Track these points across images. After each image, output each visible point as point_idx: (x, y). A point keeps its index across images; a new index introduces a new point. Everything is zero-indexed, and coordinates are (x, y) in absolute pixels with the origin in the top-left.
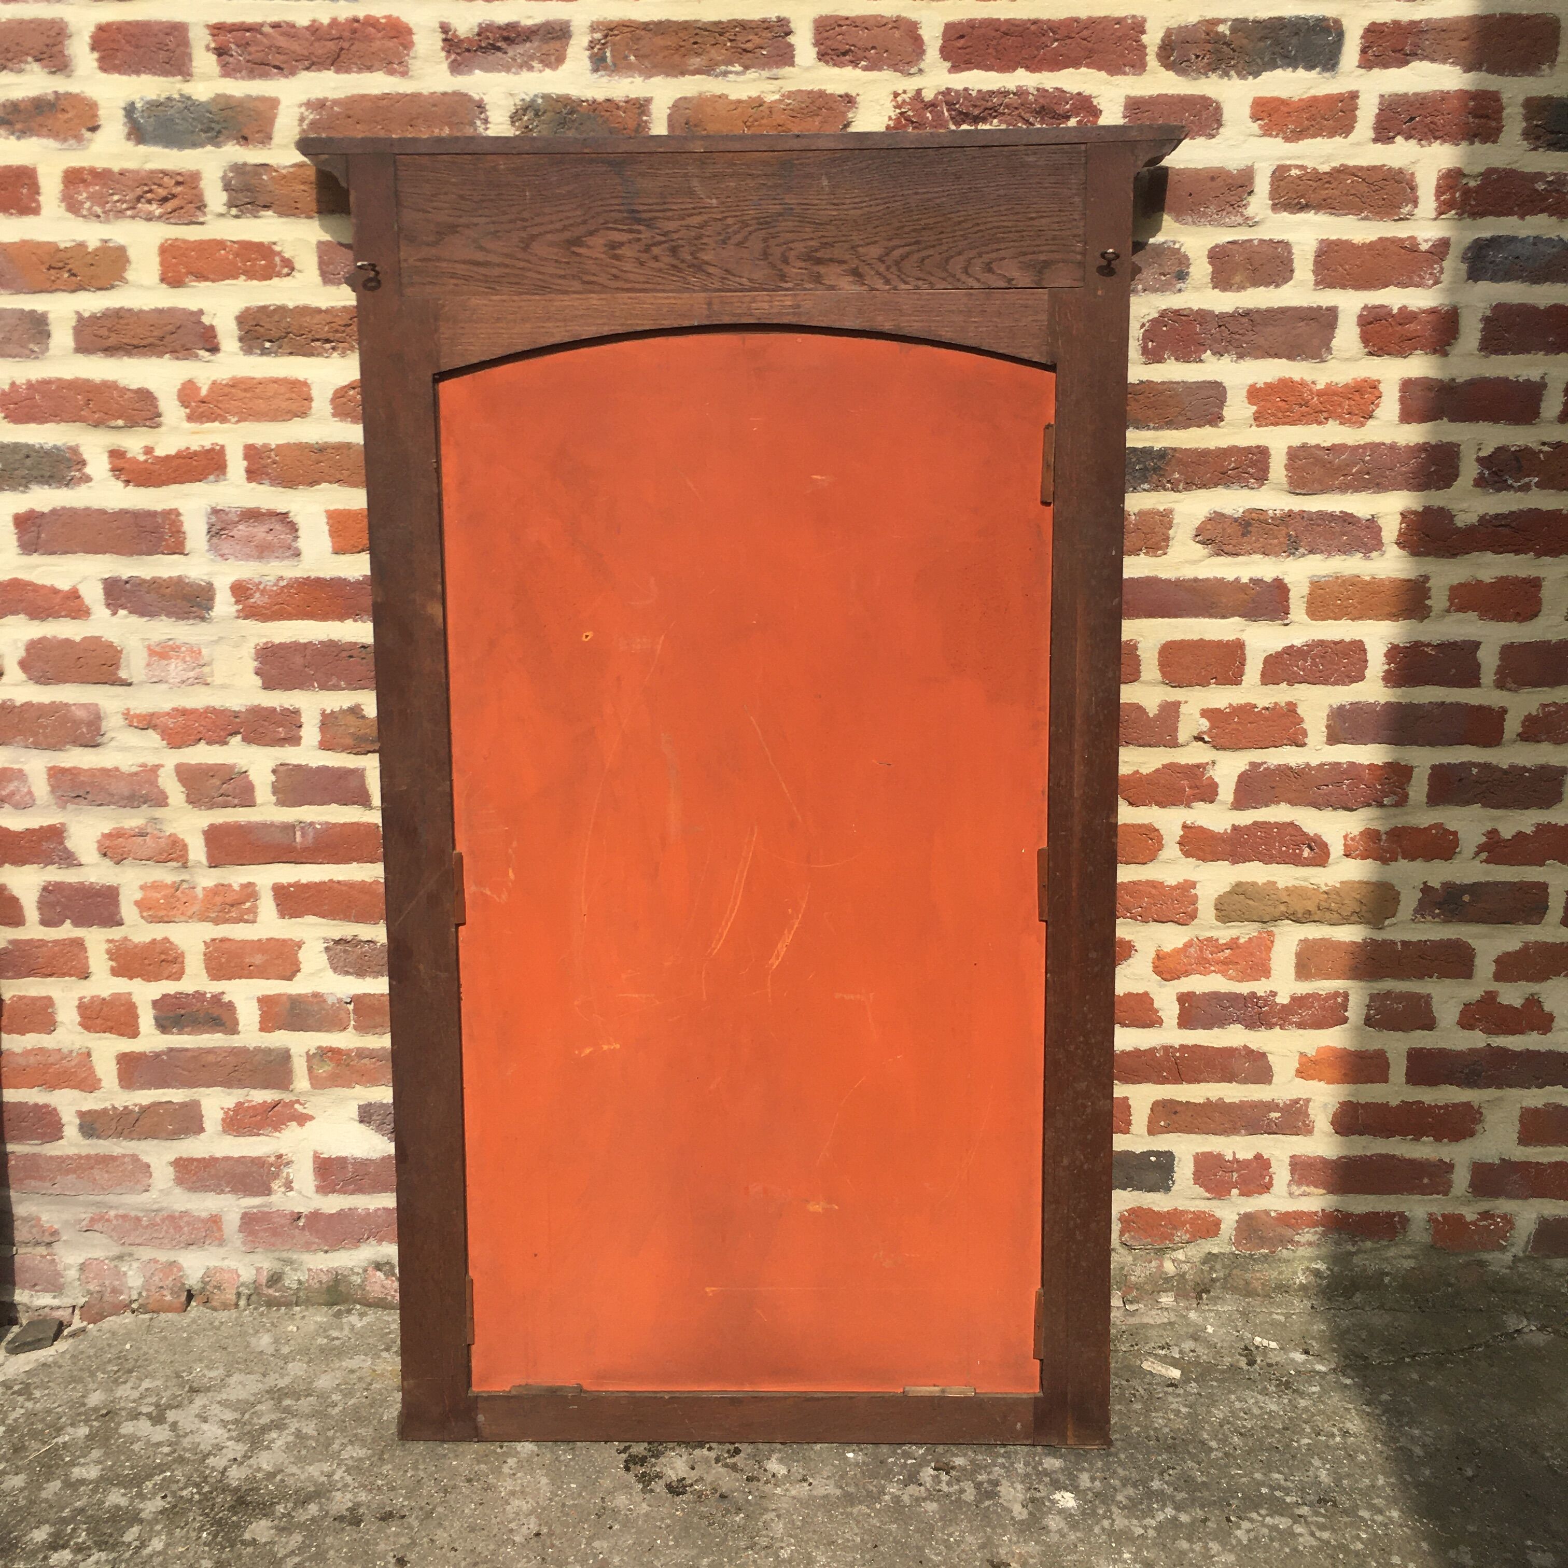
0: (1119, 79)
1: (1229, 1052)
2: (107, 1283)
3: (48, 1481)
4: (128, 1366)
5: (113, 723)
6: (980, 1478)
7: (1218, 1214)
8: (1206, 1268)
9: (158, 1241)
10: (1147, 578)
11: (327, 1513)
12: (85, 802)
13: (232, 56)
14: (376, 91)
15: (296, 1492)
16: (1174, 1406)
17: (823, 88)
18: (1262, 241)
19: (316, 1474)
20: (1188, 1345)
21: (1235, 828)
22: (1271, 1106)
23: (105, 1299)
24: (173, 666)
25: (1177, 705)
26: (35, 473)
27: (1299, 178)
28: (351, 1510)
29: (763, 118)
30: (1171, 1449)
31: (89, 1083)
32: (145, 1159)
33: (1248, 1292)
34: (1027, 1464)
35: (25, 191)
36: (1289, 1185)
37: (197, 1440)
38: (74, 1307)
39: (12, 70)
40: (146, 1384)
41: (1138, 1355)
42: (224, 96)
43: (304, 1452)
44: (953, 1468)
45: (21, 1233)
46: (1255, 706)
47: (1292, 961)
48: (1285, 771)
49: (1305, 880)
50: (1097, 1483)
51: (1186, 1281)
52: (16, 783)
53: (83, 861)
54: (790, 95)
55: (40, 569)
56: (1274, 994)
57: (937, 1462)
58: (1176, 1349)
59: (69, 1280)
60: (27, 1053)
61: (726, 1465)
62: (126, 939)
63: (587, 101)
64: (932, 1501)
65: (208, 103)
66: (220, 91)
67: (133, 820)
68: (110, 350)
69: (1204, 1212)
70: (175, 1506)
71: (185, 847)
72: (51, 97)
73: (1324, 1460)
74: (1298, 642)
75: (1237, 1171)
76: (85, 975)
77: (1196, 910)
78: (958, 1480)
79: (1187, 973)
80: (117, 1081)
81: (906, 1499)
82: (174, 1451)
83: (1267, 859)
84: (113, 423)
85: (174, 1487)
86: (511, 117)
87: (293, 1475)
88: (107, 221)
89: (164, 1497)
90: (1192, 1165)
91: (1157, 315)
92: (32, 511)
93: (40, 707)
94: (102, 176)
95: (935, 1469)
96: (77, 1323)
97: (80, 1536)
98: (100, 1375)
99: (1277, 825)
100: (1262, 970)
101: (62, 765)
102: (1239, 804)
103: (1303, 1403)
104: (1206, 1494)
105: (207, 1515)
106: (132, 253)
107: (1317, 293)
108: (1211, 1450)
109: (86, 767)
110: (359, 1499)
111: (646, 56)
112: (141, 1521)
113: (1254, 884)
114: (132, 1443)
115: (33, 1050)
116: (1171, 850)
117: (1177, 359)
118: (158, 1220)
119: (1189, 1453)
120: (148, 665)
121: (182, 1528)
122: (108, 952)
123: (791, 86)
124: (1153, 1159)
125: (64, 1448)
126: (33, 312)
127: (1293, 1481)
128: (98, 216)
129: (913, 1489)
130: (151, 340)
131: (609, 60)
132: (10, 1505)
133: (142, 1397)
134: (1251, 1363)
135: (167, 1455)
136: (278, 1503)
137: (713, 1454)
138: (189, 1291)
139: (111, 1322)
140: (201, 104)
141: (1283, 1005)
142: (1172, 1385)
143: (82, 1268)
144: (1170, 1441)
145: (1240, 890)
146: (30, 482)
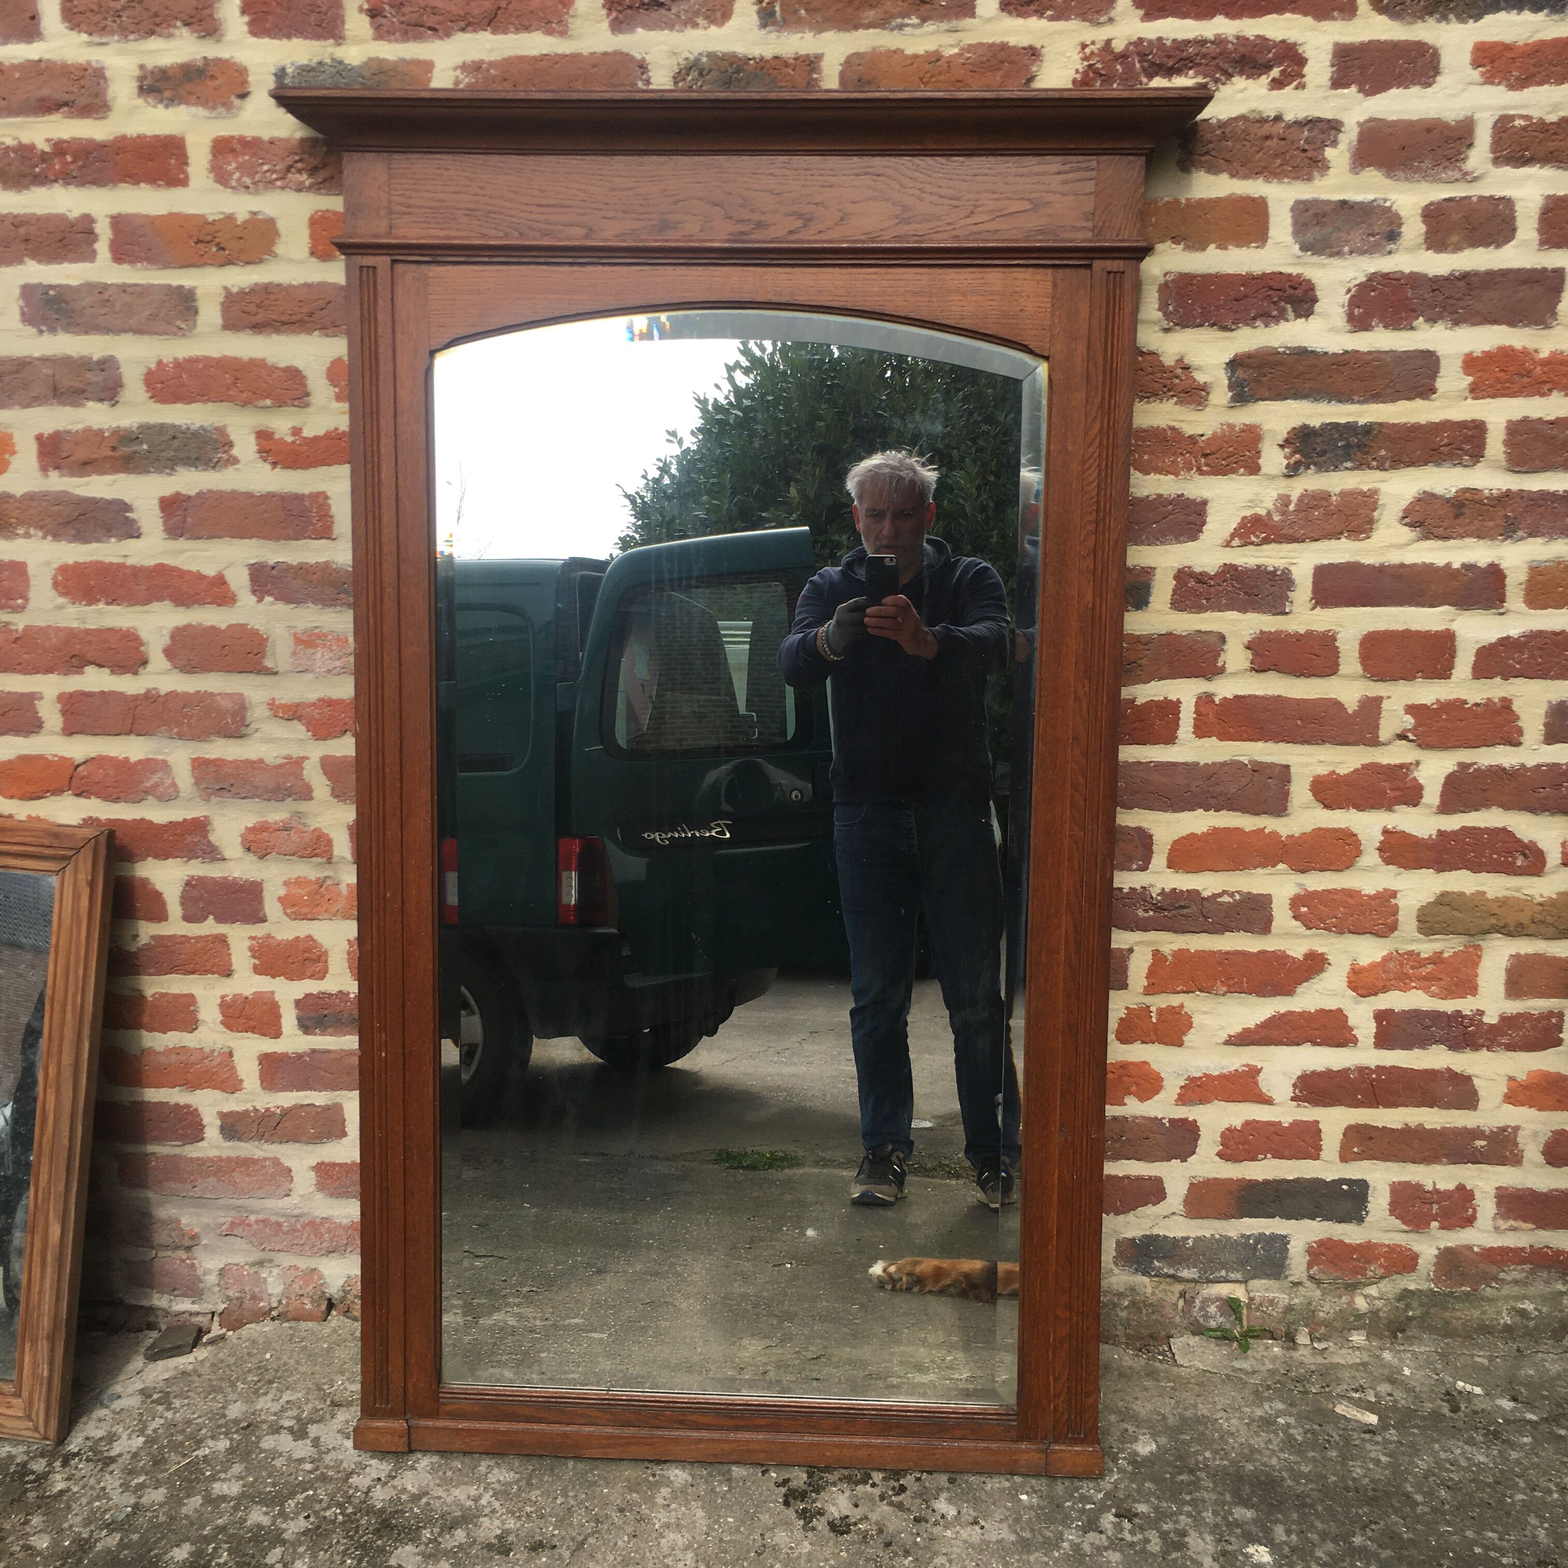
0: (1327, 25)
1: (1431, 1075)
2: (247, 1289)
3: (189, 1496)
4: (268, 1377)
5: (258, 713)
6: (1165, 1527)
7: (1416, 1248)
8: (1401, 1305)
9: (299, 1248)
10: (1348, 563)
11: (475, 1541)
12: (228, 794)
13: (385, 17)
14: (534, 52)
15: (442, 1516)
16: (1373, 1455)
17: (1006, 40)
18: (1482, 198)
19: (462, 1497)
20: (1384, 1388)
21: (1441, 833)
22: (1476, 1133)
23: (245, 1306)
24: (319, 655)
25: (1378, 700)
26: (181, 455)
27: (1524, 128)
28: (499, 1537)
29: (940, 74)
30: (1372, 1501)
31: (231, 1085)
32: (287, 1163)
33: (1447, 1331)
34: (1215, 1513)
35: (173, 162)
36: (1494, 1219)
37: (341, 1457)
38: (213, 1313)
39: (160, 35)
40: (286, 1397)
41: (1329, 1397)
42: (377, 59)
43: (449, 1474)
44: (1136, 1515)
45: (161, 1236)
46: (1465, 702)
47: (1502, 977)
48: (1498, 772)
49: (1518, 890)
50: (1294, 1537)
51: (1380, 1318)
52: (160, 775)
53: (227, 855)
54: (970, 48)
55: (186, 554)
56: (1481, 1013)
57: (1117, 1508)
58: (1372, 1392)
59: (208, 1285)
60: (169, 1051)
61: (891, 1504)
62: (269, 936)
63: (754, 59)
64: (1114, 1550)
65: (360, 67)
66: (373, 55)
67: (277, 814)
68: (258, 327)
69: (1400, 1246)
70: (318, 1527)
71: (329, 842)
72: (200, 63)
73: (1543, 1519)
74: (1514, 632)
75: (1437, 1203)
76: (228, 973)
77: (1396, 922)
78: (1142, 1529)
79: (1385, 989)
80: (259, 1082)
81: (1087, 1548)
82: (317, 1468)
83: (1477, 867)
84: (261, 403)
85: (317, 1507)
86: (674, 78)
87: (439, 1498)
88: (257, 192)
89: (307, 1517)
90: (1388, 1195)
91: (1364, 279)
92: (178, 494)
93: (186, 695)
94: (250, 145)
95: (1116, 1516)
96: (216, 1330)
97: (221, 1556)
98: (240, 1385)
99: (1487, 830)
100: (1469, 987)
101: (207, 756)
102: (1447, 806)
103: (1514, 1455)
104: (1414, 1552)
105: (351, 1538)
106: (281, 226)
107: (1541, 253)
108: (1417, 1504)
109: (230, 759)
110: (507, 1526)
111: (816, 10)
112: (283, 1542)
113: (1461, 894)
114: (273, 1459)
115: (175, 1048)
116: (1370, 857)
117: (1386, 327)
118: (299, 1226)
119: (1393, 1506)
120: (294, 654)
121: (326, 1551)
122: (251, 949)
123: (970, 39)
124: (1345, 1187)
125: (204, 1462)
126: (180, 287)
127: (1509, 1541)
128: (247, 187)
129: (1092, 1536)
130: (299, 317)
131: (778, 14)
132: (150, 1520)
133: (283, 1410)
134: (1455, 1409)
135: (310, 1472)
136: (425, 1528)
137: (877, 1491)
138: (329, 1300)
139: (251, 1330)
140: (352, 69)
141: (1491, 1025)
142: (1369, 1431)
143: (222, 1273)
144: (1371, 1493)
145: (1446, 900)
146: (176, 464)
